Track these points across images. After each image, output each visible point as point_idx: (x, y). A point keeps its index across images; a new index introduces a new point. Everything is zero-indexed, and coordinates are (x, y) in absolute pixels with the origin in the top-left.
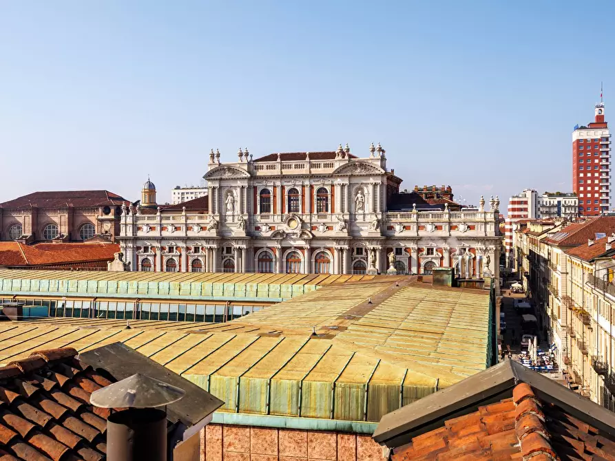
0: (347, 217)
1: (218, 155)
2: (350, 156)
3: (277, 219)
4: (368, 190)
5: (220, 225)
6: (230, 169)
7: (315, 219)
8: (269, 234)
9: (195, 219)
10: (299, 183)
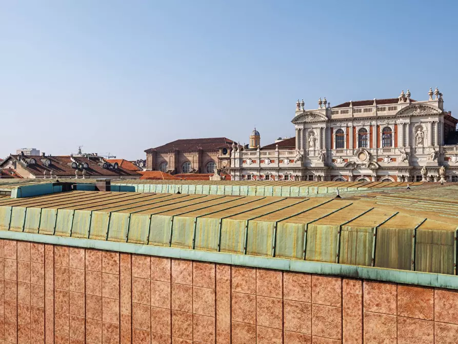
0: (408, 150)
1: (303, 104)
2: (411, 101)
3: (350, 152)
4: (427, 128)
5: (304, 158)
6: (312, 114)
7: (380, 152)
8: (343, 165)
9: (285, 154)
10: (367, 123)
